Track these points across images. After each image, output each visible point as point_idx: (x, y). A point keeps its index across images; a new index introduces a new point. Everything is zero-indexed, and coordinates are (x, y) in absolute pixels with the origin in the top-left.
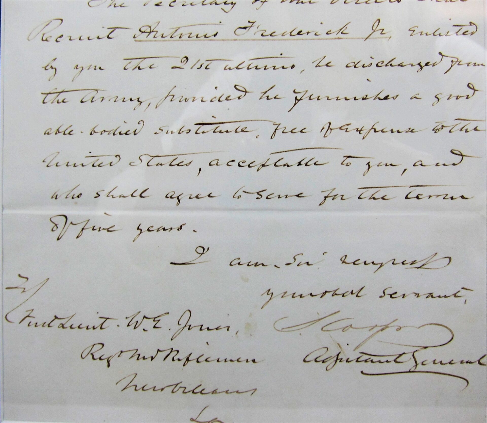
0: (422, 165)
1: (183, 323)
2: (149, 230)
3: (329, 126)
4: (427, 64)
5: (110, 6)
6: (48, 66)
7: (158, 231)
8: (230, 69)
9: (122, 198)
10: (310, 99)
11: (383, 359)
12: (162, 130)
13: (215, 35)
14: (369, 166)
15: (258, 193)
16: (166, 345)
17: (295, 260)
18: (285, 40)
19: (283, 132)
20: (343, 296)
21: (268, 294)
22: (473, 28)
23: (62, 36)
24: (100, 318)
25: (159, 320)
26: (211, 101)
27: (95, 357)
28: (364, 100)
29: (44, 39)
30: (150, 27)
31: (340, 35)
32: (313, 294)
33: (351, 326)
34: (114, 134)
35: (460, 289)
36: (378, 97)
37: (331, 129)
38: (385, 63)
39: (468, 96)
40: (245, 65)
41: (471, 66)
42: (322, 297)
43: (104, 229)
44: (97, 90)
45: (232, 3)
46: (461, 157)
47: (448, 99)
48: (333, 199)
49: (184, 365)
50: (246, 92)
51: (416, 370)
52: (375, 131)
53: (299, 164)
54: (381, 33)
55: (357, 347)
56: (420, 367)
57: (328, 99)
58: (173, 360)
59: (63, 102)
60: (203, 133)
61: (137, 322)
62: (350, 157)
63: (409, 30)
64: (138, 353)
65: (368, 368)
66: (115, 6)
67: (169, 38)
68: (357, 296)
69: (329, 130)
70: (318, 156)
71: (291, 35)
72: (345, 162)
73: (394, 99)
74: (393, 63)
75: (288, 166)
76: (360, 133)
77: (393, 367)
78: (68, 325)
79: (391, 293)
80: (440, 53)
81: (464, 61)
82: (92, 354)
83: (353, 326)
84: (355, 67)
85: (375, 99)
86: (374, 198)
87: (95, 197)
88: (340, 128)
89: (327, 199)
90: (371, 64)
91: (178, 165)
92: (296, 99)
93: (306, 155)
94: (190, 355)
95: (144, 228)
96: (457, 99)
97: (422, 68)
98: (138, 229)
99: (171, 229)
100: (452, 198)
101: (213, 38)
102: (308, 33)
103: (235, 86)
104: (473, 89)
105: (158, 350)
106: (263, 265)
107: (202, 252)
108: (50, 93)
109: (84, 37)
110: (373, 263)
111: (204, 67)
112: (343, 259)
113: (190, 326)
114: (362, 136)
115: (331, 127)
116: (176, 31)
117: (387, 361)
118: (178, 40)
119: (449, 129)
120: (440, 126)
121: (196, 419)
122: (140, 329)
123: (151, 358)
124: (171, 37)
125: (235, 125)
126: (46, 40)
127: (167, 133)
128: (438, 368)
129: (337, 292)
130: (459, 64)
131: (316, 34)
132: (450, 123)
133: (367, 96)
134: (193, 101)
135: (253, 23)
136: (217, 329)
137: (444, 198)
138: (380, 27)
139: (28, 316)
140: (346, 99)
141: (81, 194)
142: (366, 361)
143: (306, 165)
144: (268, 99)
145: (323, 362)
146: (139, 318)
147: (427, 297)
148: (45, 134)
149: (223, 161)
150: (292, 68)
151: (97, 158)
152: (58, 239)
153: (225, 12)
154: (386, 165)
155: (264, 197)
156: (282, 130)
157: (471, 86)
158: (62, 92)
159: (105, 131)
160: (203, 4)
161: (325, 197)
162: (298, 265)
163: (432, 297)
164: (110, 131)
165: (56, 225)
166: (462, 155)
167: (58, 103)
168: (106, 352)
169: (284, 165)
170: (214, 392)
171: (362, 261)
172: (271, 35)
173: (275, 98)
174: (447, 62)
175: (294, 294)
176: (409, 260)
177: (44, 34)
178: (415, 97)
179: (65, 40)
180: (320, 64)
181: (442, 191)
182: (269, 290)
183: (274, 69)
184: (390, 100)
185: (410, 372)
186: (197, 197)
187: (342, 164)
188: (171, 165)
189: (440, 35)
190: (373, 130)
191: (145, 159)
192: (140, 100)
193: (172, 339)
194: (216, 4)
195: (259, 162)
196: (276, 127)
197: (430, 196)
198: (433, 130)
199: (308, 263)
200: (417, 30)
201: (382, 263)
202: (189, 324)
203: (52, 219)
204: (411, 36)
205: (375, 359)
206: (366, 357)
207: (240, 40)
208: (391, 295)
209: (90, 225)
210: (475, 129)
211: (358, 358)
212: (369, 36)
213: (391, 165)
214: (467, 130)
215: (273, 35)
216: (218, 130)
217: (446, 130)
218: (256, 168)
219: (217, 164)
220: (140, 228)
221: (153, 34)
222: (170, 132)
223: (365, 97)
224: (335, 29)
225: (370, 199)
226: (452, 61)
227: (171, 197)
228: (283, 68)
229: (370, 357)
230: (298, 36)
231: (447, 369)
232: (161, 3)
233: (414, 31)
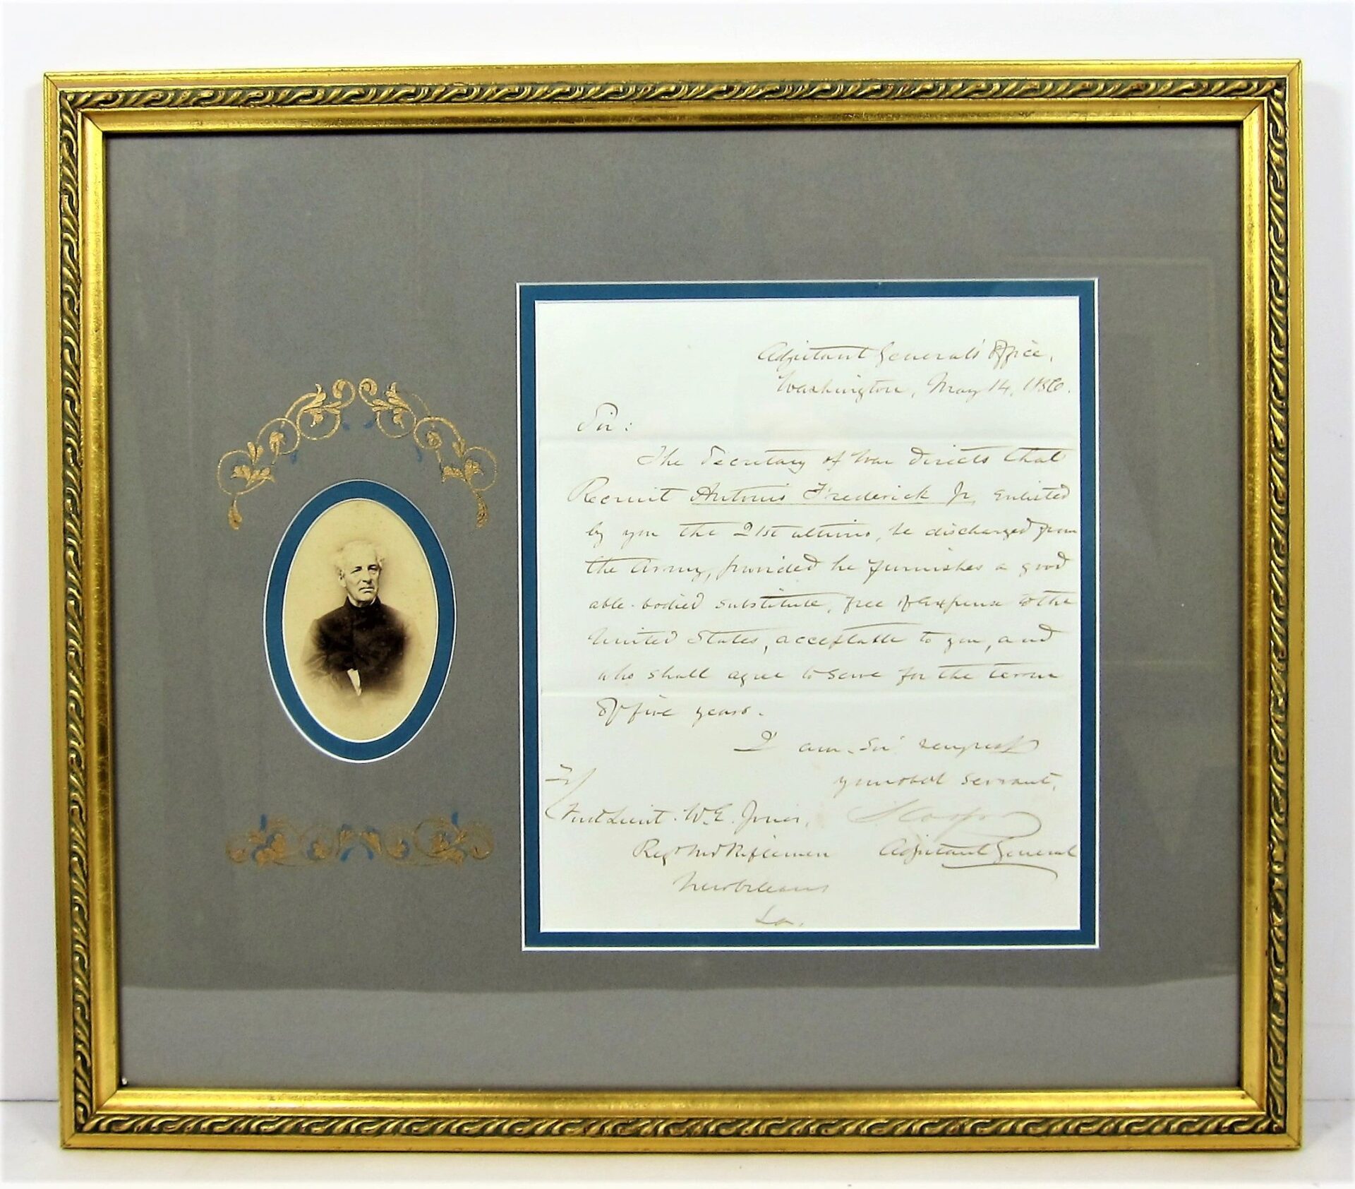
0: (1007, 641)
1: (747, 815)
2: (709, 713)
3: (907, 600)
4: (1014, 532)
5: (663, 463)
6: (592, 530)
7: (720, 714)
8: (798, 536)
9: (679, 679)
10: (886, 570)
11: (964, 851)
12: (724, 604)
13: (782, 499)
14: (950, 643)
15: (830, 673)
16: (729, 839)
17: (870, 744)
18: (860, 504)
19: (857, 606)
20: (922, 783)
21: (841, 782)
22: (1065, 491)
23: (608, 497)
24: (655, 811)
25: (721, 813)
26: (778, 572)
27: (649, 855)
28: (946, 571)
29: (588, 500)
30: (709, 489)
31: (920, 500)
32: (890, 782)
33: (931, 815)
34: (669, 608)
35: (1049, 775)
36: (961, 567)
37: (909, 603)
38: (969, 530)
39: (1058, 566)
40: (816, 532)
41: (1062, 532)
42: (899, 784)
43: (658, 713)
44: (649, 559)
45: (800, 463)
46: (1050, 632)
47: (1037, 569)
48: (912, 678)
49: (749, 861)
50: (816, 562)
51: (1001, 862)
52: (957, 605)
53: (875, 641)
54: (965, 498)
55: (938, 838)
56: (1005, 859)
57: (906, 570)
58: (737, 855)
59: (611, 571)
60: (770, 607)
61: (697, 815)
62: (929, 633)
63: (995, 494)
64: (697, 849)
65: (950, 860)
66: (668, 464)
67: (730, 501)
68: (938, 783)
69: (907, 604)
70: (895, 631)
71: (865, 499)
72: (924, 639)
73: (978, 569)
74: (977, 530)
75: (863, 643)
76: (940, 606)
77: (976, 859)
78: (618, 820)
79: (974, 780)
80: (1028, 519)
81: (1054, 527)
82: (645, 851)
83: (934, 815)
84: (936, 535)
85: (957, 570)
86: (956, 678)
87: (650, 678)
88: (920, 602)
89: (905, 679)
90: (953, 532)
91: (742, 642)
92: (872, 570)
93: (882, 631)
94: (756, 850)
95: (704, 711)
96: (1046, 569)
97: (1008, 536)
98: (698, 712)
99: (735, 712)
100: (1040, 677)
101: (779, 501)
102: (885, 497)
103: (805, 555)
104: (1064, 558)
105: (720, 845)
106: (835, 750)
107: (768, 737)
108: (595, 562)
109: (634, 499)
110: (955, 747)
111: (770, 534)
112: (922, 743)
113: (755, 818)
114: (942, 610)
115: (909, 601)
116: (739, 493)
117: (970, 853)
118: (741, 504)
119: (1036, 602)
120: (1028, 599)
121: (763, 919)
122: (699, 823)
123: (711, 855)
124: (733, 500)
125: (805, 599)
126: (590, 501)
127: (729, 607)
128: (1025, 860)
129: (915, 780)
130: (1049, 531)
131: (893, 498)
132: (1038, 595)
133: (948, 566)
134: (758, 572)
135: (825, 485)
136: (785, 821)
137: (1031, 677)
138: (962, 491)
139: (572, 811)
140: (925, 570)
141: (632, 675)
142: (947, 853)
143: (883, 642)
144: (840, 570)
145: (901, 855)
146: (699, 810)
147: (1013, 784)
148: (590, 607)
149: (792, 638)
150: (867, 535)
151: (650, 635)
152: (607, 725)
153: (792, 472)
154: (969, 642)
155: (837, 677)
156: (856, 604)
157: (1061, 554)
158: (610, 560)
159: (659, 604)
160: (768, 464)
161: (903, 677)
162: (874, 750)
163: (1018, 783)
164: (665, 605)
165: (604, 709)
166: (1050, 630)
167: (605, 572)
168: (661, 849)
169: (859, 642)
170: (782, 890)
171: (943, 745)
172: (844, 499)
173: (849, 568)
174: (1035, 529)
175: (870, 781)
176: (993, 744)
177: (587, 495)
178: (1001, 568)
179: (611, 502)
180: (897, 532)
181: (1030, 669)
182: (842, 778)
183: (847, 536)
184: (974, 571)
185: (994, 864)
186: (763, 677)
187: (921, 640)
188: (734, 642)
189: (1028, 499)
190: (954, 604)
191: (706, 636)
192: (699, 570)
193: (735, 833)
194: (782, 462)
195: (830, 639)
196: (850, 600)
197: (1016, 675)
198: (1020, 603)
199: (884, 748)
200: (1003, 494)
201: (964, 748)
202: (754, 815)
203: (599, 703)
204: (997, 500)
205: (957, 851)
206: (947, 849)
207: (809, 504)
208: (974, 782)
209: (643, 709)
210: (1066, 602)
211: (939, 850)
212: (951, 501)
213: (974, 641)
214: (1056, 603)
215: (846, 498)
216: (786, 604)
217: (1035, 603)
218: (828, 646)
219: (785, 642)
220: (700, 711)
221: (712, 497)
222: (732, 606)
223: (946, 567)
224: (915, 492)
225: (951, 678)
226: (1042, 528)
227: (734, 678)
228: (857, 535)
229: (951, 848)
230: (874, 500)
231: (1034, 860)
232: (721, 461)
233: (1000, 495)
